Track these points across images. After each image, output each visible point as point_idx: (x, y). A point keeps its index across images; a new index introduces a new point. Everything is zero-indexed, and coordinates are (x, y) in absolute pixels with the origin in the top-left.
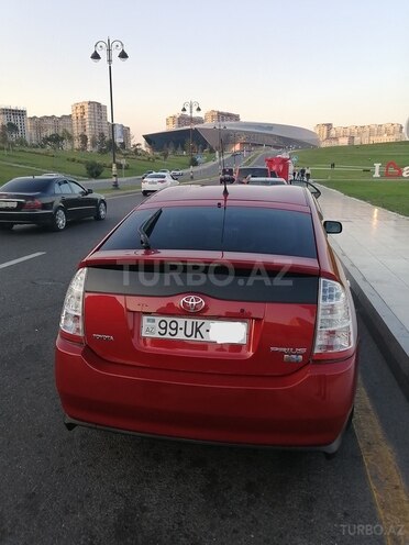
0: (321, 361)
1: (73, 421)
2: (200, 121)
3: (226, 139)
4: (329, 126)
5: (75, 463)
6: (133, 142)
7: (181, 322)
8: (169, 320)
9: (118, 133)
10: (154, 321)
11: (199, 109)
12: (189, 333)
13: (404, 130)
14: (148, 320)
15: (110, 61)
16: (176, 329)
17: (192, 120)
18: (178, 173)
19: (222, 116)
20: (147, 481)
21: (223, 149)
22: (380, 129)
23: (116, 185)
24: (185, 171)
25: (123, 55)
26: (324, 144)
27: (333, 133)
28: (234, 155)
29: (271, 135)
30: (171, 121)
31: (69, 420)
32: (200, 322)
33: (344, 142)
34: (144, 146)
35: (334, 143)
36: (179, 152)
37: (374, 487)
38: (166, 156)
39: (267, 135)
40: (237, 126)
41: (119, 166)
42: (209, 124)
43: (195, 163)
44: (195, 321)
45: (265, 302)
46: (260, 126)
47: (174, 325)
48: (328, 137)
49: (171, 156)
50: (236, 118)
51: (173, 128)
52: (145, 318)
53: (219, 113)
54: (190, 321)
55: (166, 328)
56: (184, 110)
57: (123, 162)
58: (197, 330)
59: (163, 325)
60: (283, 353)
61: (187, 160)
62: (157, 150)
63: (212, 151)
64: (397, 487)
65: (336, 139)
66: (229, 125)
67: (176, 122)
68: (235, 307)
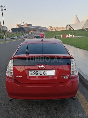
0: (72, 78)
1: (11, 99)
2: (23, 26)
3: (30, 30)
4: (51, 27)
5: (11, 109)
6: (8, 30)
7: (39, 71)
8: (36, 71)
9: (5, 28)
10: (32, 72)
11: (23, 23)
12: (41, 74)
13: (66, 28)
14: (31, 72)
15: (2, 11)
16: (38, 73)
17: (22, 25)
18: (19, 37)
19: (28, 25)
20: (31, 111)
21: (29, 32)
22: (61, 28)
23: (5, 40)
24: (21, 37)
25: (5, 10)
26: (50, 31)
27: (52, 28)
28: (32, 33)
29: (39, 29)
30: (17, 25)
31: (10, 99)
32: (44, 71)
33: (54, 30)
34: (11, 31)
35: (52, 31)
36: (19, 32)
37: (82, 105)
38: (16, 33)
39: (38, 29)
40: (32, 27)
41: (6, 36)
42: (26, 26)
43: (23, 35)
44: (42, 71)
45: (59, 65)
46: (37, 27)
47: (37, 72)
48: (51, 29)
49: (17, 33)
50: (31, 25)
51: (17, 27)
52: (30, 71)
53: (27, 24)
54: (41, 71)
55: (35, 73)
56: (20, 23)
57: (6, 35)
58: (43, 73)
59: (35, 72)
60: (64, 77)
61: (21, 34)
62: (14, 32)
63: (26, 32)
64: (86, 104)
65: (52, 30)
66: (30, 27)
67: (18, 26)
68: (52, 67)
